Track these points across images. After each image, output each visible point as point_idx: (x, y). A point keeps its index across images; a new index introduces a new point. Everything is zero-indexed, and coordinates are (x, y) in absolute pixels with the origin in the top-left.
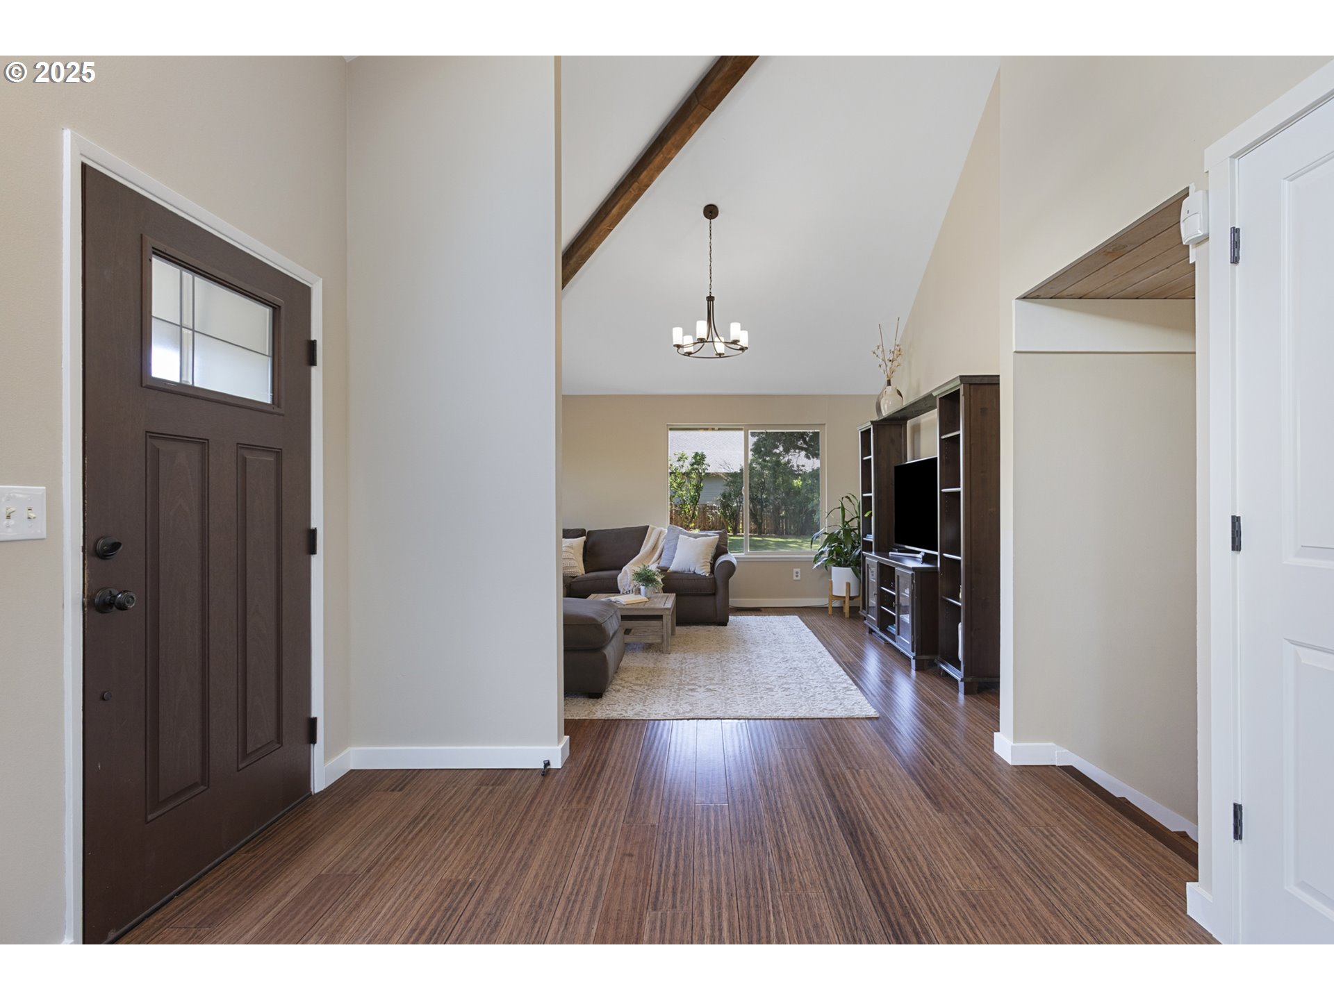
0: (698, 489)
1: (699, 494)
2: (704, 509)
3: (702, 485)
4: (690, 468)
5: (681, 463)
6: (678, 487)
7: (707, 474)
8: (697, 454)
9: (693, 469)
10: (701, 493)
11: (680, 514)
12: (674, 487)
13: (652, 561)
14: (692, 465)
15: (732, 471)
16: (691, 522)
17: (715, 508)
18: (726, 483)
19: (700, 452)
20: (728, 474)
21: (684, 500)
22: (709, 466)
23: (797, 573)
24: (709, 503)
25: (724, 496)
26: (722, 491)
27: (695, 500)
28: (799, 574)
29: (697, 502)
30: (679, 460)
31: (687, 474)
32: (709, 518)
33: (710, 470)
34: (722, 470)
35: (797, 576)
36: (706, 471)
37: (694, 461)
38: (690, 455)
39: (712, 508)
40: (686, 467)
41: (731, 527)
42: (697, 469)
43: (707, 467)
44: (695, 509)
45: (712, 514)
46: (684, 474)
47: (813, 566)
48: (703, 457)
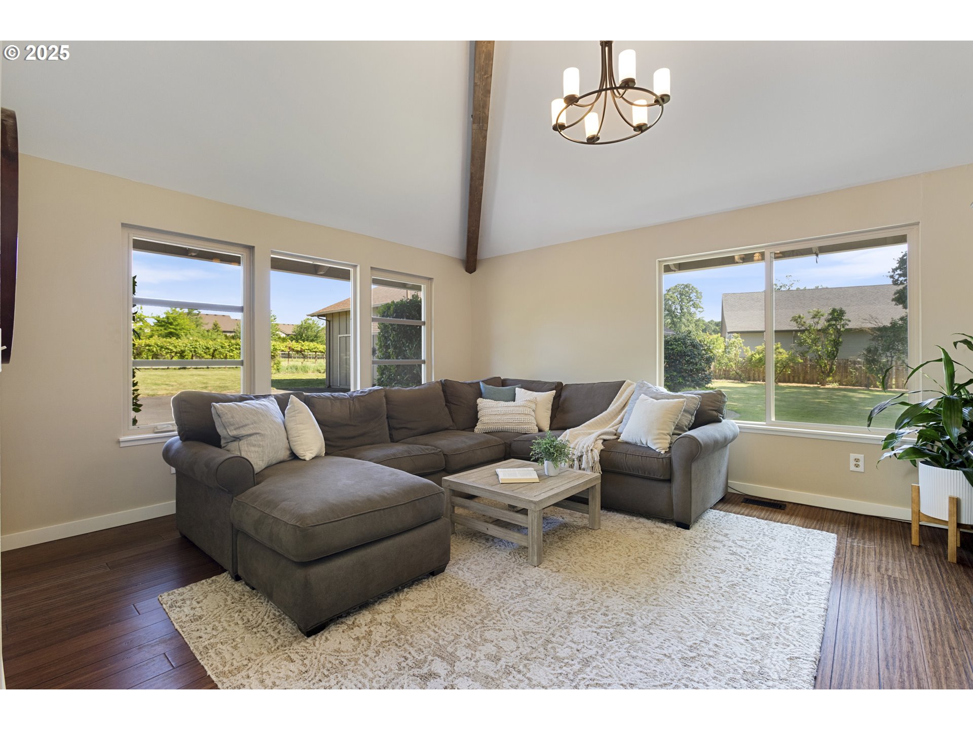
0: (836, 344)
1: (837, 350)
2: (845, 364)
3: (841, 340)
4: (826, 324)
5: (816, 320)
6: (812, 342)
7: (846, 329)
8: (834, 311)
9: (830, 325)
10: (839, 348)
11: (815, 368)
12: (807, 343)
13: (613, 423)
14: (828, 321)
15: (881, 325)
16: (829, 376)
17: (859, 363)
18: (872, 337)
19: (837, 308)
20: (873, 329)
21: (819, 355)
22: (850, 321)
23: (857, 460)
24: (851, 358)
25: (869, 351)
26: (866, 346)
27: (832, 356)
28: (861, 463)
29: (835, 357)
30: (814, 317)
31: (824, 331)
32: (851, 373)
33: (851, 325)
34: (868, 325)
35: (857, 466)
36: (847, 327)
37: (830, 317)
38: (826, 312)
39: (855, 363)
40: (822, 324)
41: (880, 382)
42: (834, 325)
43: (847, 322)
44: (832, 364)
45: (856, 369)
46: (819, 330)
47: (882, 455)
48: (842, 313)
